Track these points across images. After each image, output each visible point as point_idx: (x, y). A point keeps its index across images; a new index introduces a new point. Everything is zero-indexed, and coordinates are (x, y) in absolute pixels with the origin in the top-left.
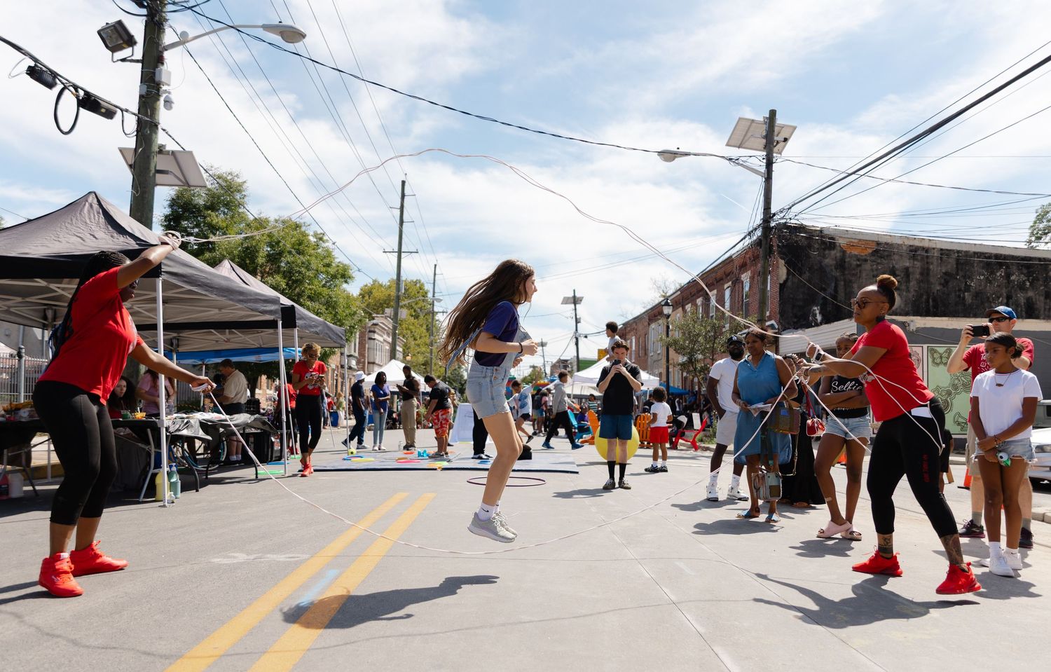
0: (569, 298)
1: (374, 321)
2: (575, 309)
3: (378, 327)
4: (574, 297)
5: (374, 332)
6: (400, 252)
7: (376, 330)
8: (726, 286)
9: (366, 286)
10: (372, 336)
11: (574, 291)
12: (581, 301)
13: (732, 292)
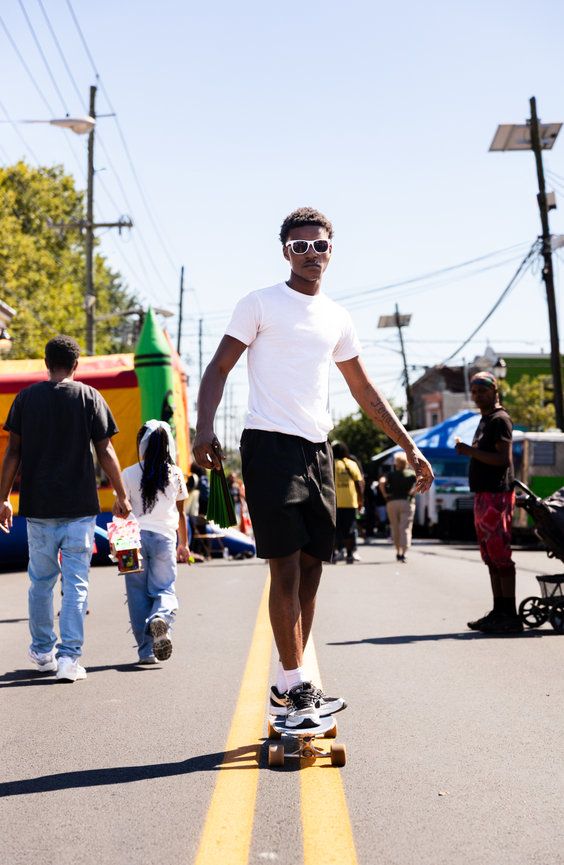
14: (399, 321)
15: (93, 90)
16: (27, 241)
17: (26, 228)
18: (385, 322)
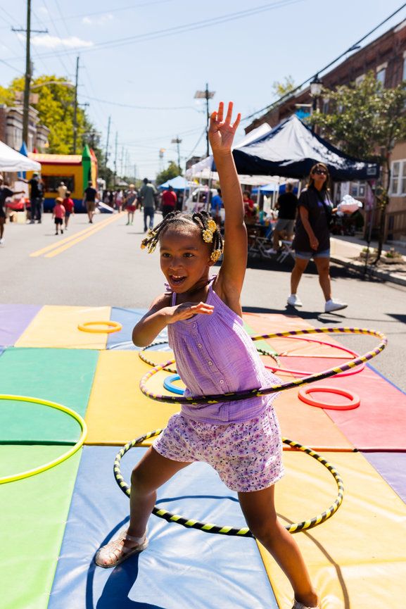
0: (201, 92)
1: (13, 108)
2: (207, 104)
3: (16, 113)
4: (207, 92)
5: (13, 118)
6: (28, 31)
7: (16, 117)
8: (379, 68)
9: (16, 79)
10: (10, 121)
11: (207, 85)
12: (213, 95)
13: (387, 74)
14: (178, 141)
15: (78, 58)
16: (55, 104)
17: (55, 99)
18: (173, 141)
